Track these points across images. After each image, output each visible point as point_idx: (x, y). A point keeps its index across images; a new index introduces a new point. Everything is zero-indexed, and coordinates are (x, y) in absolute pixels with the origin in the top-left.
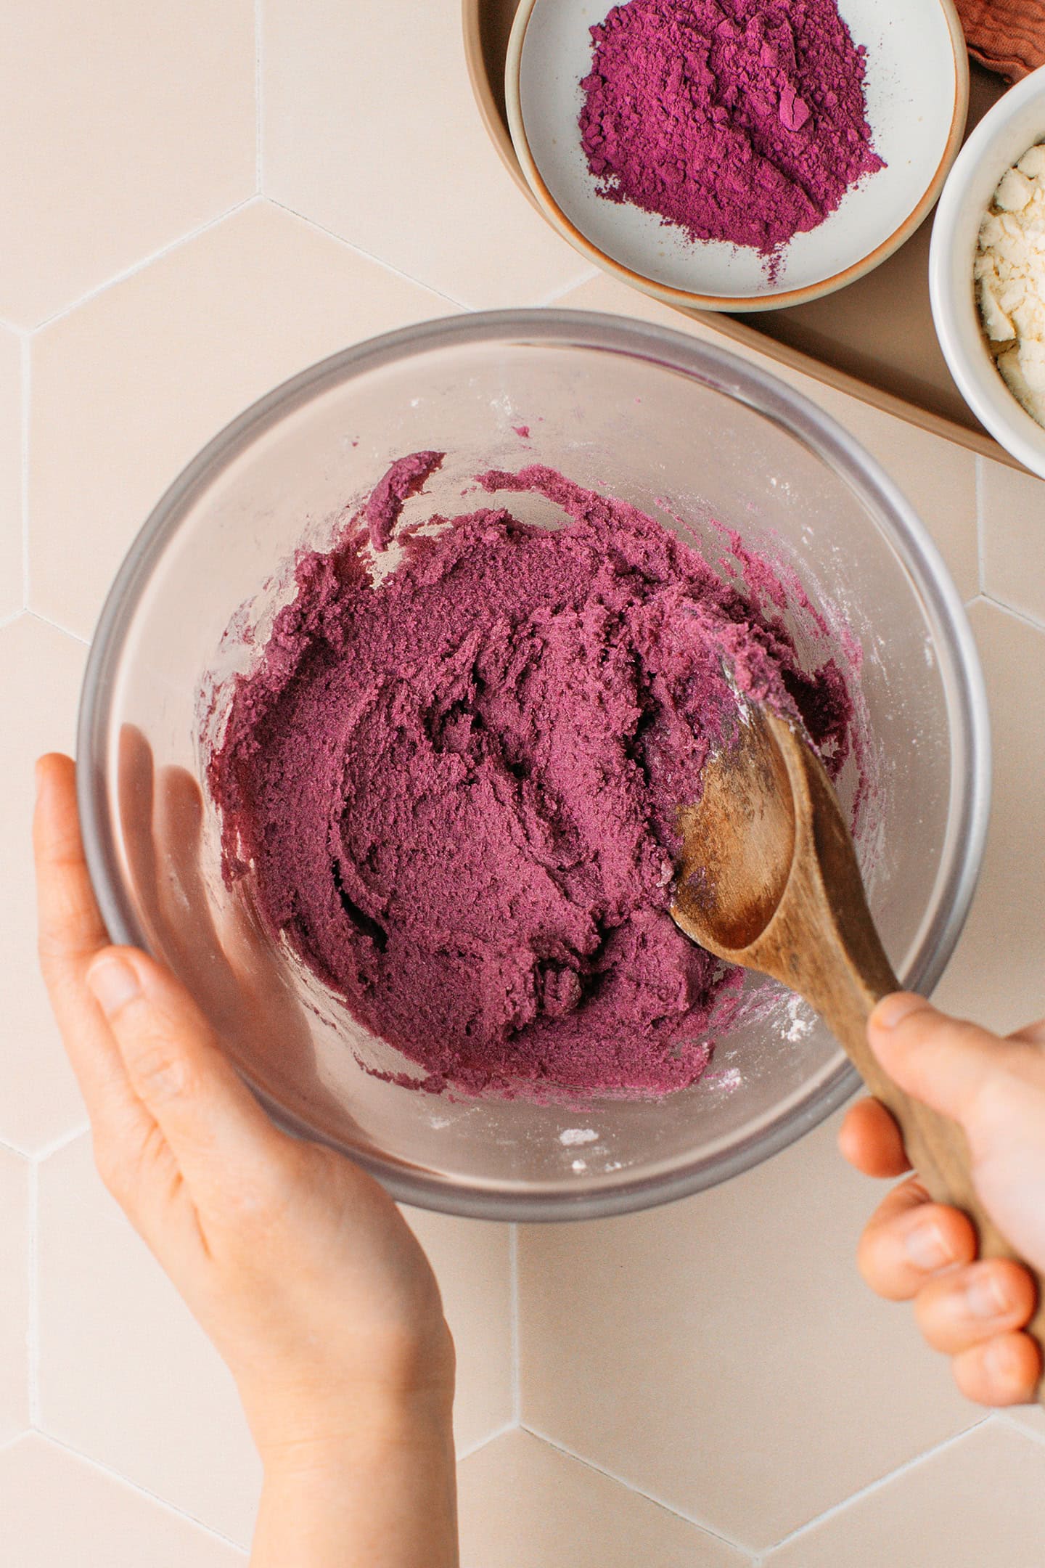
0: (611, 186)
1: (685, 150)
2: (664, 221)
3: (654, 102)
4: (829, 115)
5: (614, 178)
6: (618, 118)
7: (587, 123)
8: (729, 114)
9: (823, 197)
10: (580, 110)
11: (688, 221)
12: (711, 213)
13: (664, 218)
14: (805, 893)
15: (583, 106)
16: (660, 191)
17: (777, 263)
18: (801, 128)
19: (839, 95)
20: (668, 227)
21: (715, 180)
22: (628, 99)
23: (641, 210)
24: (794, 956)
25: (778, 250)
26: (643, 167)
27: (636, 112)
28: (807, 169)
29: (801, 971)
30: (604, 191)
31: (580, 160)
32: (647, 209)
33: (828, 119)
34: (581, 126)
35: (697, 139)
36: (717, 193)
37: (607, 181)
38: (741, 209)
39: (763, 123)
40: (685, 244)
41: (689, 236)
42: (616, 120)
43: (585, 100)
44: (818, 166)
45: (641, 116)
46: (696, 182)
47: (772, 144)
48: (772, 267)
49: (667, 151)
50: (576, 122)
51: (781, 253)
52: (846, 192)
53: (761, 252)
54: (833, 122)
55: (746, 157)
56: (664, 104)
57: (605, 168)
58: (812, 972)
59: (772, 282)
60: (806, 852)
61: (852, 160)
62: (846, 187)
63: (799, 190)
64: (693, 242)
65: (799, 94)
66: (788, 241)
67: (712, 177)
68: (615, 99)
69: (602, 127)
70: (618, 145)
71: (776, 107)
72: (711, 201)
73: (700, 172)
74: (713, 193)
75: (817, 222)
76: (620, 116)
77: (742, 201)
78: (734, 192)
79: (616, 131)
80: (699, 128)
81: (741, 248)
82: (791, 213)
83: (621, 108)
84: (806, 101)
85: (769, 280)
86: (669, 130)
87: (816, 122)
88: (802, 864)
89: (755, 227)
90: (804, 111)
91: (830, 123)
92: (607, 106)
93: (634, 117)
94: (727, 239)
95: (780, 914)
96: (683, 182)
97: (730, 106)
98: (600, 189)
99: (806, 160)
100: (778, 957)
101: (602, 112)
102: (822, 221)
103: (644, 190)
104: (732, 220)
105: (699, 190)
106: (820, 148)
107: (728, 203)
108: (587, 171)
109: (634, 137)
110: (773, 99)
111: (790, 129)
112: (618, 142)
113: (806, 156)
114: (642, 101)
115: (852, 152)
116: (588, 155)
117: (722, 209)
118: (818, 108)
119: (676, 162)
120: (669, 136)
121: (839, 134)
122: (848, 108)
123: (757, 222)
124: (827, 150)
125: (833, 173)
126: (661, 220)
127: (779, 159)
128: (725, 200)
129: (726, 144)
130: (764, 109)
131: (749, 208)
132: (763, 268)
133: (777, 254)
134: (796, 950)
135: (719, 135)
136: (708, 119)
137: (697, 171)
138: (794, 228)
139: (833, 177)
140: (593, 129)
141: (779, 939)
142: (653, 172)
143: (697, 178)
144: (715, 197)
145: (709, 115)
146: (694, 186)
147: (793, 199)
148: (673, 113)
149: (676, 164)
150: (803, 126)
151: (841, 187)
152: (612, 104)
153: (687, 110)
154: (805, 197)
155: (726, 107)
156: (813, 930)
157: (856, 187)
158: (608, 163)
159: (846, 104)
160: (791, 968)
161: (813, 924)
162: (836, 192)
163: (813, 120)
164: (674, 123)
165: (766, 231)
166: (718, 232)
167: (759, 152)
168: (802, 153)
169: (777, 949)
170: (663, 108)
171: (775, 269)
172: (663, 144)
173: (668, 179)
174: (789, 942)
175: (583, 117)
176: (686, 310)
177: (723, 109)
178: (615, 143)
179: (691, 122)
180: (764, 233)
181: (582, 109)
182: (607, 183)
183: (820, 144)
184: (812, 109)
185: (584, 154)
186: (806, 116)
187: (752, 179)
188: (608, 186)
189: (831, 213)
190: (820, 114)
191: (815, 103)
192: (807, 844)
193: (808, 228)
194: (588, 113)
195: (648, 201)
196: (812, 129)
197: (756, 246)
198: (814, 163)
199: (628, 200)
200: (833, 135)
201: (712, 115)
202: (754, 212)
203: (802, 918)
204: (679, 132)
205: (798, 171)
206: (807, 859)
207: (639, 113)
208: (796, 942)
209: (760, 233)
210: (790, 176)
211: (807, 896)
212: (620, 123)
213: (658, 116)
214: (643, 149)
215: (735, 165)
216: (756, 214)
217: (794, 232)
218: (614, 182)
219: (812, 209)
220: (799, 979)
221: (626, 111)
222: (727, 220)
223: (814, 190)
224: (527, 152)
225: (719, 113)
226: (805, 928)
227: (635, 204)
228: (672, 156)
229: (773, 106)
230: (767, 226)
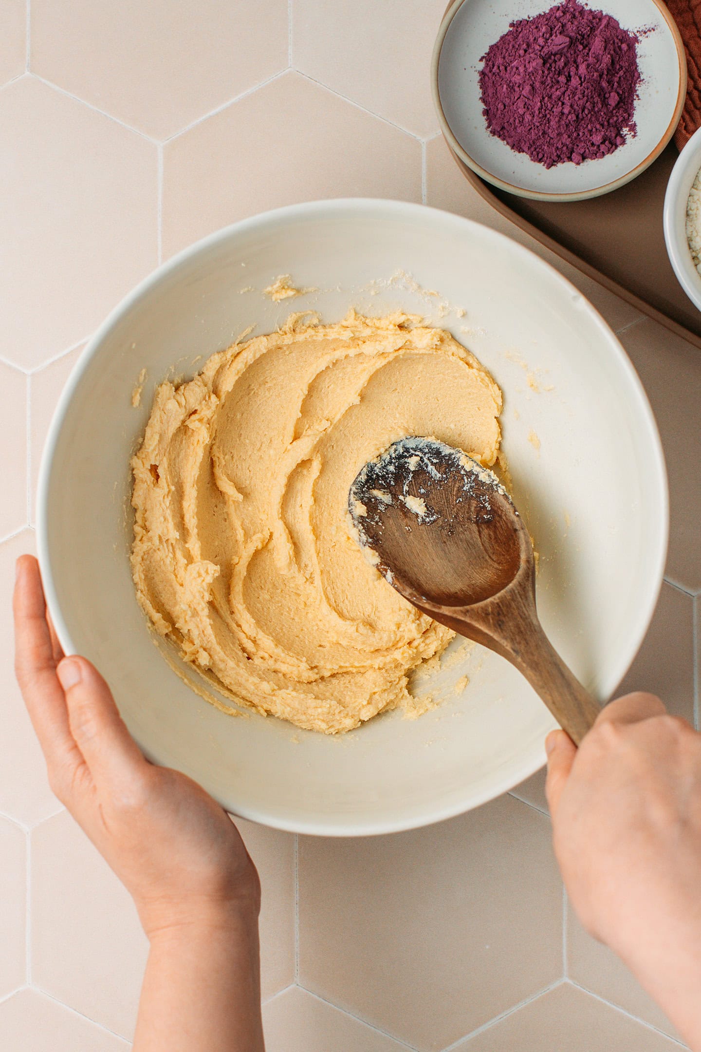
0: (628, 132)
2: (637, 98)
5: (623, 132)
7: (600, 153)
11: (633, 86)
13: (635, 99)
20: (639, 95)
22: (583, 134)
23: (635, 112)
25: (632, 35)
26: (614, 116)
30: (633, 134)
32: (634, 109)
34: (602, 156)
35: (593, 89)
37: (626, 135)
38: (619, 58)
41: (641, 83)
43: (587, 159)
49: (603, 104)
50: (601, 159)
52: (591, 9)
57: (620, 137)
64: (644, 80)
66: (626, 31)
67: (609, 77)
68: (583, 141)
69: (600, 144)
72: (620, 75)
73: (609, 83)
80: (588, 89)
86: (593, 105)
89: (625, 48)
92: (588, 145)
93: (590, 127)
94: (636, 63)
98: (631, 137)
101: (592, 145)
103: (626, 113)
104: (626, 61)
108: (625, 145)
109: (601, 124)
112: (605, 133)
116: (616, 148)
131: (617, 54)
138: (619, 28)
140: (602, 149)
142: (615, 109)
143: (612, 85)
144: (617, 73)
146: (616, 85)
147: (606, 33)
149: (607, 98)
158: (617, 136)
164: (589, 102)
166: (634, 68)
172: (599, 107)
173: (617, 101)
175: (598, 157)
179: (586, 93)
180: (626, 44)
181: (592, 159)
187: (602, 55)
188: (629, 133)
193: (617, 23)
194: (595, 155)
195: (630, 109)
197: (635, 46)
199: (633, 121)
204: (592, 99)
207: (588, 125)
209: (629, 45)
212: (595, 134)
213: (587, 113)
214: (605, 118)
217: (622, 29)
222: (627, 65)
227: (633, 116)
228: (604, 100)
230: (622, 43)
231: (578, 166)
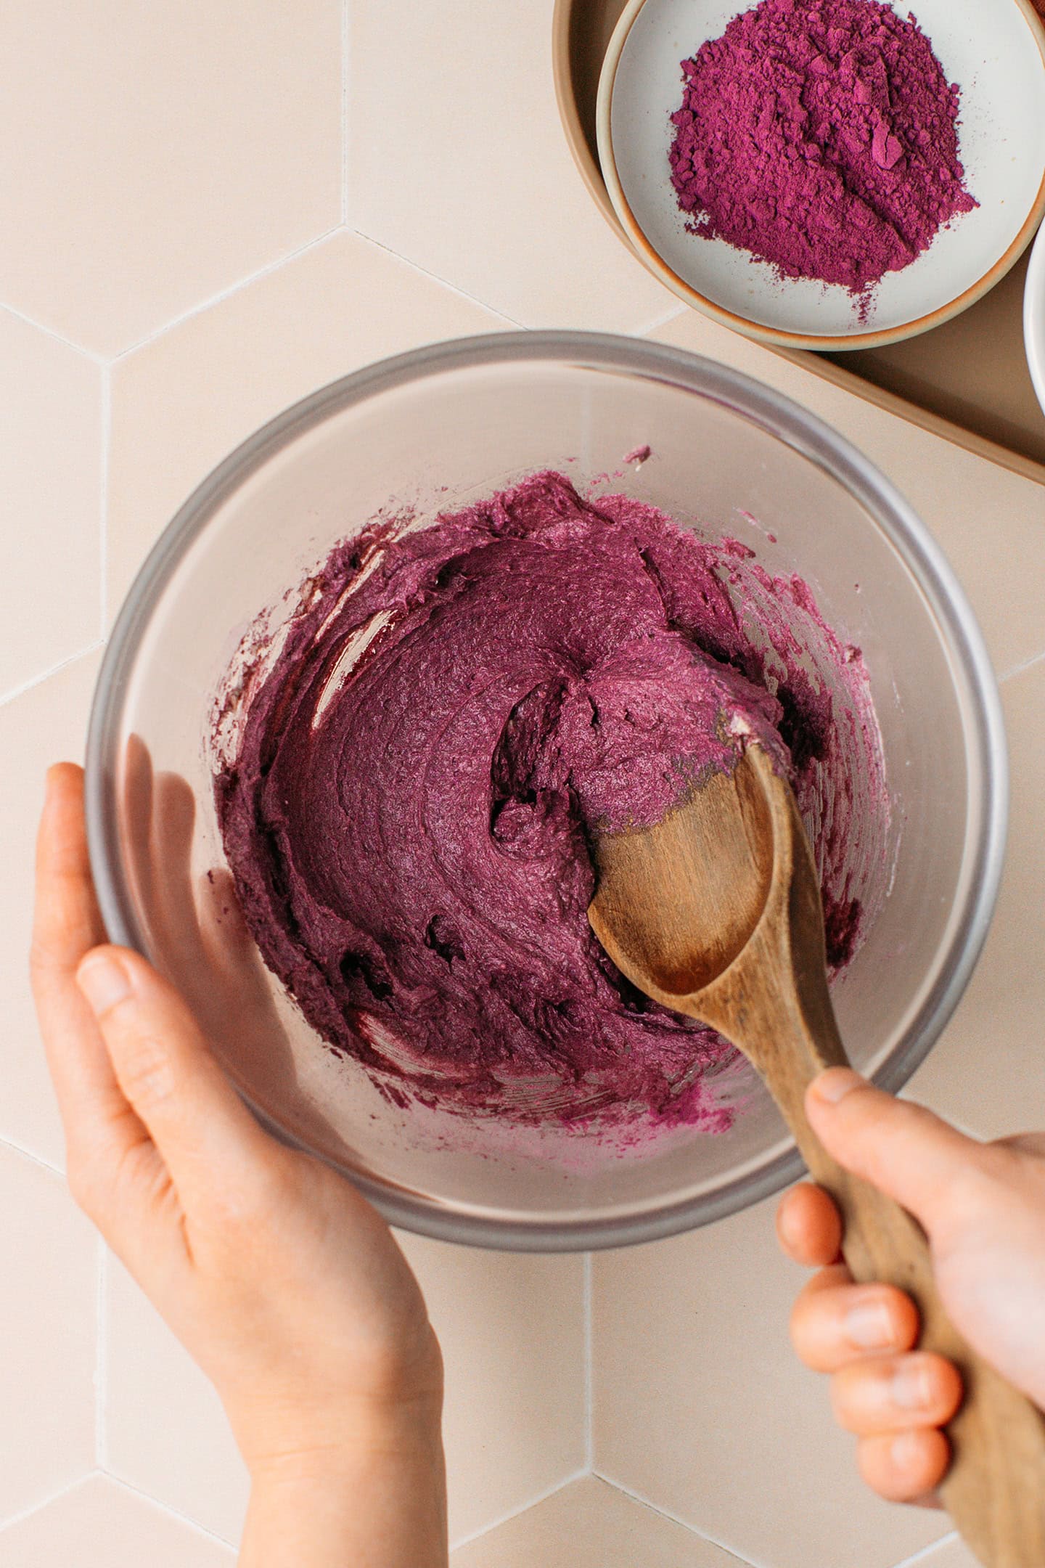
0: (701, 222)
1: (776, 186)
2: (754, 258)
3: (746, 138)
4: (921, 153)
5: (704, 214)
6: (709, 154)
7: (677, 158)
8: (821, 150)
9: (914, 236)
10: (670, 145)
11: (779, 258)
12: (801, 251)
13: (754, 255)
14: (769, 952)
15: (673, 140)
16: (750, 227)
17: (868, 302)
18: (894, 166)
19: (931, 133)
20: (758, 264)
21: (806, 218)
22: (719, 135)
23: (730, 246)
24: (743, 1011)
25: (868, 289)
26: (734, 204)
27: (727, 148)
28: (898, 207)
29: (748, 1026)
30: (694, 227)
31: (668, 196)
32: (738, 246)
33: (920, 157)
34: (672, 160)
35: (789, 175)
36: (808, 230)
37: (697, 217)
38: (832, 247)
39: (854, 161)
40: (775, 282)
41: (779, 274)
42: (707, 155)
43: (676, 135)
44: (910, 205)
45: (733, 152)
46: (787, 219)
47: (864, 182)
48: (863, 306)
49: (758, 187)
50: (667, 157)
51: (871, 292)
52: (938, 231)
53: (851, 291)
54: (926, 161)
55: (838, 194)
56: (756, 140)
57: (695, 203)
58: (759, 1029)
59: (863, 321)
60: (779, 912)
61: (945, 200)
62: (937, 226)
63: (890, 228)
64: (783, 279)
65: (892, 132)
66: (879, 280)
67: (803, 214)
68: (706, 134)
69: (692, 163)
70: (709, 181)
71: (869, 145)
72: (802, 238)
73: (791, 209)
74: (804, 230)
75: (908, 262)
76: (711, 150)
77: (833, 239)
78: (826, 230)
79: (707, 167)
80: (791, 165)
81: (830, 286)
82: (883, 251)
83: (712, 143)
84: (900, 139)
85: (860, 318)
86: (761, 167)
87: (909, 160)
88: (772, 923)
89: (846, 265)
90: (897, 150)
91: (923, 161)
92: (697, 142)
93: (725, 152)
94: (817, 277)
95: (735, 966)
96: (774, 219)
97: (822, 143)
98: (690, 225)
99: (899, 198)
100: (725, 1008)
101: (693, 146)
102: (913, 260)
103: (734, 226)
104: (823, 258)
105: (790, 227)
106: (913, 186)
107: (818, 241)
108: (677, 207)
109: (725, 172)
110: (866, 137)
111: (883, 166)
112: (709, 178)
113: (898, 194)
114: (733, 138)
115: (944, 192)
116: (678, 190)
117: (812, 246)
118: (911, 146)
119: (769, 198)
120: (760, 172)
121: (931, 172)
122: (941, 147)
123: (848, 260)
124: (920, 189)
125: (923, 211)
126: (751, 257)
127: (872, 198)
128: (816, 238)
129: (819, 181)
130: (857, 147)
131: (840, 246)
132: (854, 307)
133: (867, 292)
134: (746, 1005)
135: (812, 172)
136: (800, 155)
137: (788, 208)
138: (886, 266)
139: (925, 217)
140: (683, 164)
141: (730, 991)
142: (744, 208)
143: (788, 215)
144: (806, 234)
145: (802, 152)
146: (785, 223)
147: (884, 238)
148: (765, 149)
149: (767, 200)
150: (896, 164)
151: (933, 226)
152: (703, 138)
153: (780, 146)
154: (897, 236)
155: (818, 144)
156: (770, 989)
157: (948, 227)
158: (698, 199)
159: (939, 142)
160: (739, 1023)
161: (772, 984)
162: (927, 231)
163: (905, 159)
164: (767, 159)
165: (857, 269)
166: (808, 270)
167: (851, 189)
168: (895, 191)
169: (726, 1001)
170: (754, 143)
171: (866, 309)
172: (754, 179)
173: (758, 216)
174: (741, 996)
175: (673, 152)
176: (774, 348)
177: (816, 146)
178: (706, 178)
179: (783, 158)
180: (854, 272)
181: (673, 143)
182: (696, 219)
183: (913, 183)
184: (904, 147)
185: (674, 189)
186: (898, 156)
187: (843, 215)
188: (698, 222)
189: (921, 252)
190: (912, 152)
191: (908, 141)
192: (781, 904)
193: (898, 268)
194: (678, 148)
195: (738, 238)
196: (905, 168)
197: (846, 284)
198: (906, 202)
199: (717, 236)
200: (925, 173)
201: (804, 152)
202: (845, 250)
203: (760, 974)
204: (771, 167)
205: (889, 209)
206: (778, 919)
207: (730, 149)
208: (749, 997)
209: (851, 271)
210: (882, 215)
211: (771, 955)
212: (711, 159)
213: (750, 152)
214: (733, 186)
215: (827, 203)
216: (847, 253)
217: (885, 271)
218: (704, 218)
219: (903, 248)
220: (744, 1034)
221: (717, 146)
222: (817, 257)
223: (905, 229)
224: (617, 187)
225: (812, 149)
226: (762, 986)
227: (724, 240)
228: (764, 193)
229: (865, 143)
230: (858, 265)
231: (670, 116)
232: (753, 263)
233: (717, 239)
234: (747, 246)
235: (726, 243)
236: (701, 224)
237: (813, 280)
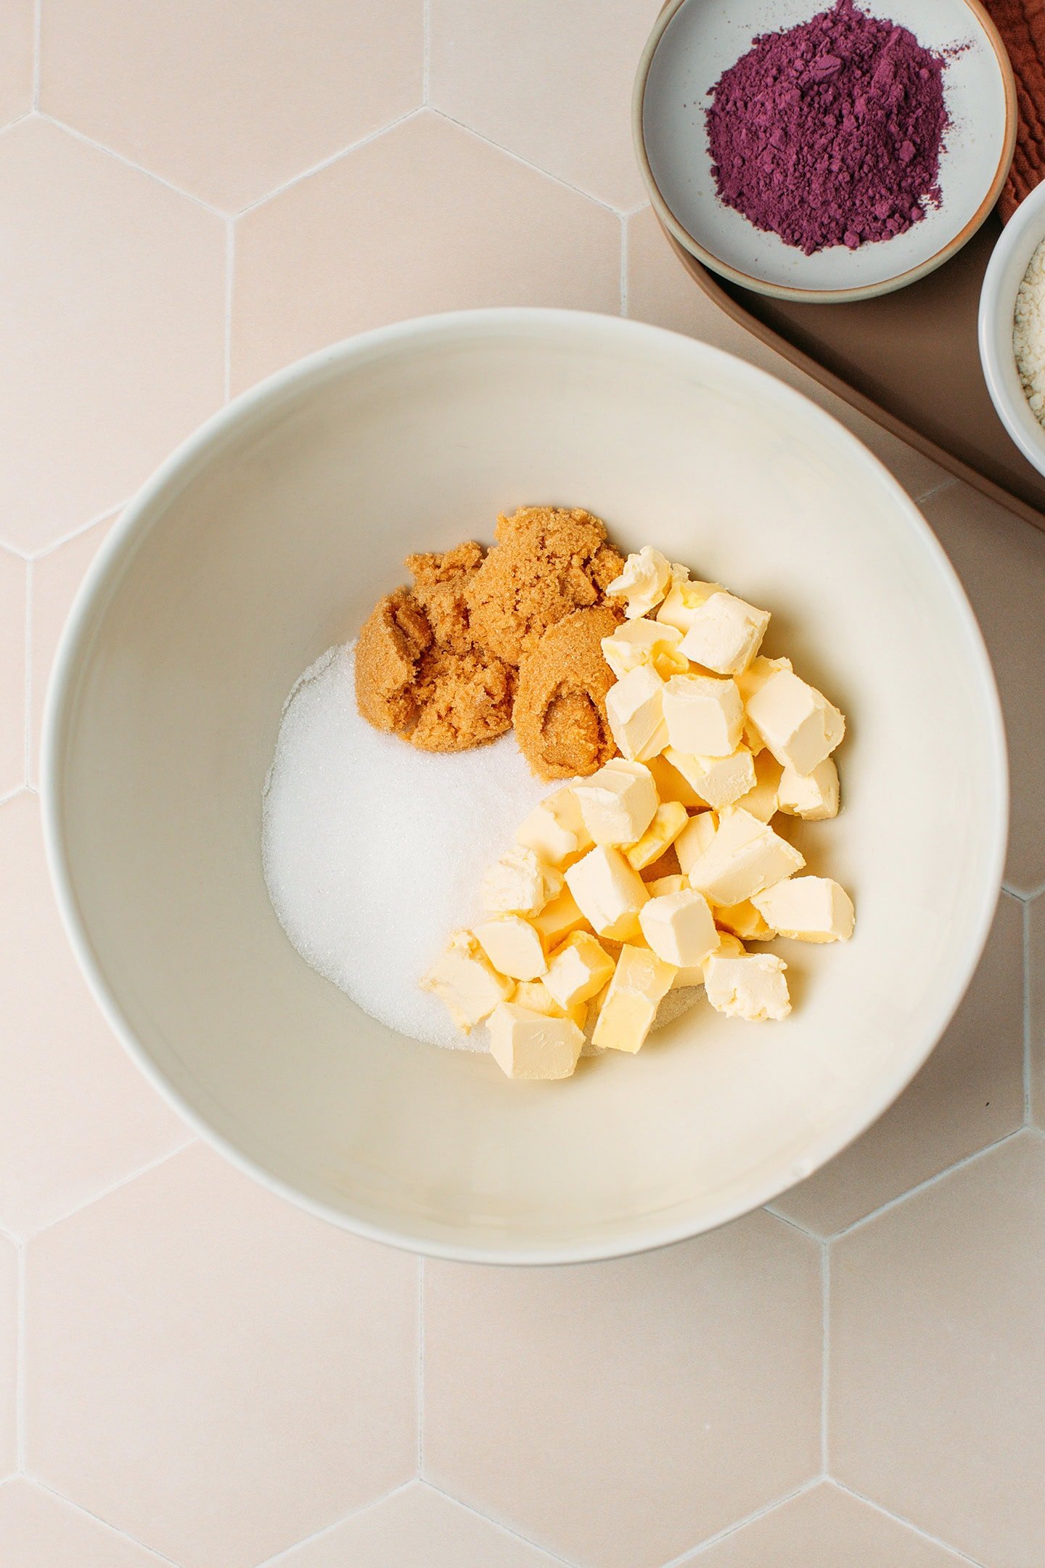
0: (929, 200)
1: (885, 145)
2: (943, 151)
5: (922, 200)
7: (887, 232)
9: (883, 32)
11: (937, 133)
13: (940, 152)
17: (949, 51)
20: (947, 146)
21: (901, 116)
22: (858, 204)
23: (940, 171)
25: (938, 54)
26: (908, 176)
27: (867, 193)
28: (867, 49)
30: (936, 203)
31: (917, 232)
32: (939, 165)
34: (889, 236)
36: (910, 111)
37: (926, 205)
40: (957, 128)
41: (949, 127)
42: (878, 208)
43: (867, 241)
44: (862, 41)
47: (858, 79)
48: (953, 53)
51: (940, 51)
53: (944, 67)
57: (918, 208)
66: (928, 49)
69: (887, 217)
71: (828, 83)
72: (917, 114)
73: (898, 129)
74: (911, 114)
75: (905, 31)
76: (873, 205)
77: (911, 90)
81: (946, 84)
83: (866, 207)
84: (815, 63)
89: (925, 75)
92: (868, 221)
93: (870, 193)
94: (941, 98)
98: (936, 206)
99: (860, 50)
102: (902, 28)
103: (924, 172)
104: (927, 95)
105: (912, 126)
107: (915, 101)
108: (924, 222)
109: (887, 189)
112: (895, 201)
113: (857, 51)
116: (911, 224)
117: (921, 105)
118: (815, 55)
120: (879, 159)
123: (921, 75)
124: (846, 36)
125: (861, 29)
138: (916, 48)
139: (865, 28)
142: (908, 167)
151: (871, 22)
152: (865, 217)
154: (888, 44)
157: (868, 11)
158: (912, 207)
162: (876, 24)
166: (938, 106)
167: (868, 88)
168: (855, 54)
171: (954, 51)
172: (886, 164)
175: (883, 238)
181: (874, 241)
182: (928, 204)
185: (911, 228)
188: (930, 202)
189: (896, 24)
193: (914, 38)
194: (879, 235)
195: (932, 168)
197: (941, 73)
198: (861, 44)
199: (936, 185)
202: (915, 79)
209: (929, 71)
213: (864, 173)
214: (895, 179)
217: (919, 46)
218: (926, 199)
219: (895, 37)
221: (869, 203)
223: (881, 40)
228: (893, 154)
229: (828, 86)
230: (922, 67)
231: (854, 252)
232: (947, 150)
233: (938, 183)
234: (935, 159)
235: (939, 176)
236: (931, 199)
237: (945, 100)
